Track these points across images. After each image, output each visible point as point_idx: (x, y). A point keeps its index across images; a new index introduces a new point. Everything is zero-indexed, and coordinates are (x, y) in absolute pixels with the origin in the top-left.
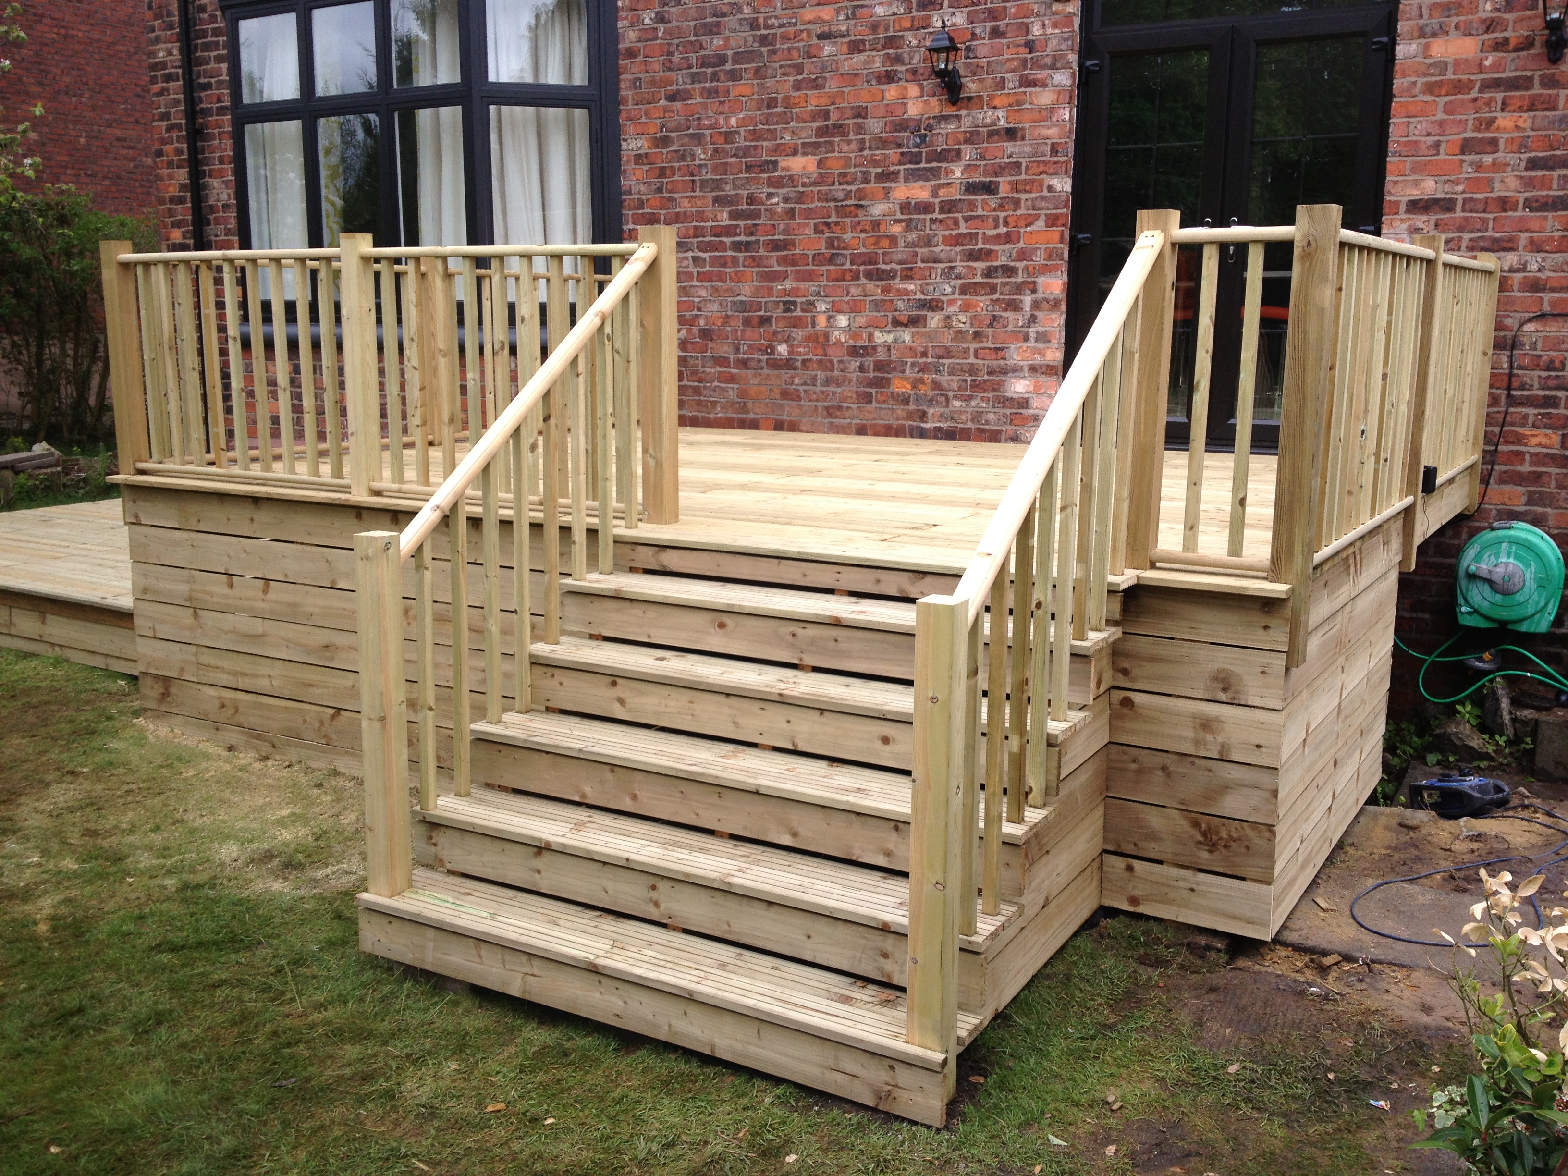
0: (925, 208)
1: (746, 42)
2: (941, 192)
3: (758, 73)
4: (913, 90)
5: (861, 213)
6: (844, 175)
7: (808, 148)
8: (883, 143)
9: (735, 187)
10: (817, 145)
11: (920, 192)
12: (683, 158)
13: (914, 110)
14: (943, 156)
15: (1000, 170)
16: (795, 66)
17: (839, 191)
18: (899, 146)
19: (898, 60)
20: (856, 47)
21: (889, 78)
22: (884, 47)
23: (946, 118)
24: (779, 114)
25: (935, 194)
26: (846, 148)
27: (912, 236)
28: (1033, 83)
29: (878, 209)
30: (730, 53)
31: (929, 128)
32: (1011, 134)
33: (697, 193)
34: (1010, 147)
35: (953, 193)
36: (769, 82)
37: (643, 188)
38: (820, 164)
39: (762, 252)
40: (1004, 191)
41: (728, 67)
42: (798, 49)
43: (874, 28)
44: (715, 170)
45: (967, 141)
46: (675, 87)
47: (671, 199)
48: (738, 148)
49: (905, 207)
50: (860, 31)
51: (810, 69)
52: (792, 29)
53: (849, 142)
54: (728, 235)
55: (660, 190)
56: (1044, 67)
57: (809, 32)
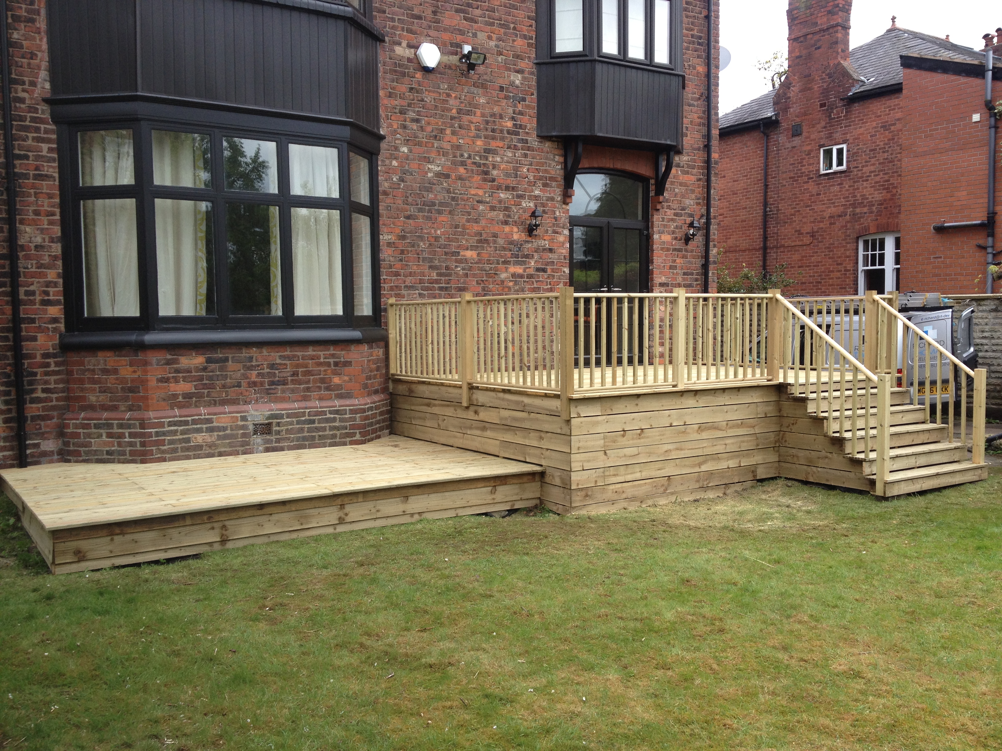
0: (521, 276)
1: (444, 198)
2: (527, 270)
3: (450, 212)
4: (515, 229)
5: (496, 276)
6: (489, 260)
7: (473, 248)
8: (504, 249)
9: (439, 261)
10: (477, 247)
11: (519, 270)
12: (413, 246)
13: (516, 237)
14: (527, 256)
15: (547, 264)
16: (467, 212)
17: (487, 267)
18: (511, 250)
19: (509, 216)
20: (493, 208)
21: (506, 223)
22: (504, 210)
23: (528, 242)
24: (460, 232)
25: (525, 271)
26: (489, 249)
27: (517, 287)
28: (557, 233)
29: (503, 276)
30: (437, 201)
31: (521, 245)
32: (551, 250)
33: (421, 263)
34: (550, 255)
35: (531, 271)
36: (456, 217)
37: (391, 258)
38: (478, 255)
39: (453, 292)
40: (549, 271)
41: (436, 208)
42: (468, 205)
43: (500, 202)
44: (430, 253)
45: (536, 252)
46: (409, 213)
47: (407, 265)
48: (441, 244)
49: (513, 275)
50: (495, 203)
51: (473, 215)
52: (466, 196)
53: (491, 247)
54: (437, 283)
55: (401, 260)
56: (560, 227)
57: (473, 199)
